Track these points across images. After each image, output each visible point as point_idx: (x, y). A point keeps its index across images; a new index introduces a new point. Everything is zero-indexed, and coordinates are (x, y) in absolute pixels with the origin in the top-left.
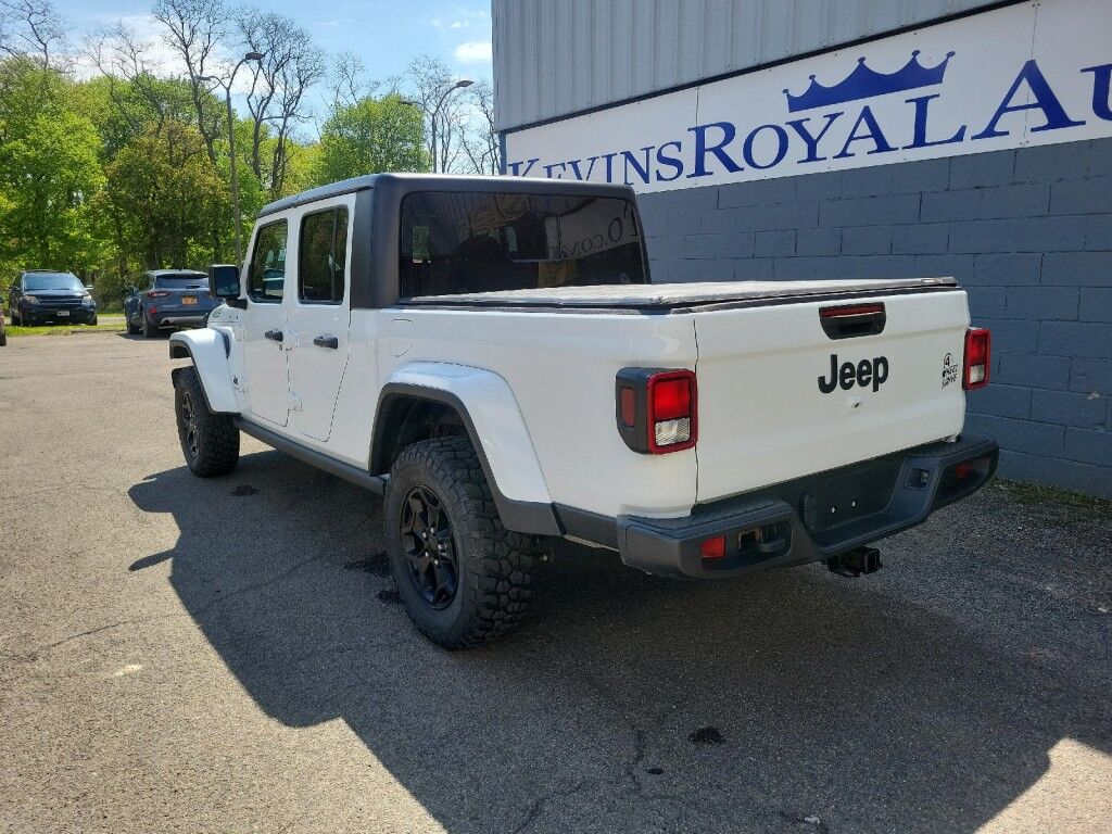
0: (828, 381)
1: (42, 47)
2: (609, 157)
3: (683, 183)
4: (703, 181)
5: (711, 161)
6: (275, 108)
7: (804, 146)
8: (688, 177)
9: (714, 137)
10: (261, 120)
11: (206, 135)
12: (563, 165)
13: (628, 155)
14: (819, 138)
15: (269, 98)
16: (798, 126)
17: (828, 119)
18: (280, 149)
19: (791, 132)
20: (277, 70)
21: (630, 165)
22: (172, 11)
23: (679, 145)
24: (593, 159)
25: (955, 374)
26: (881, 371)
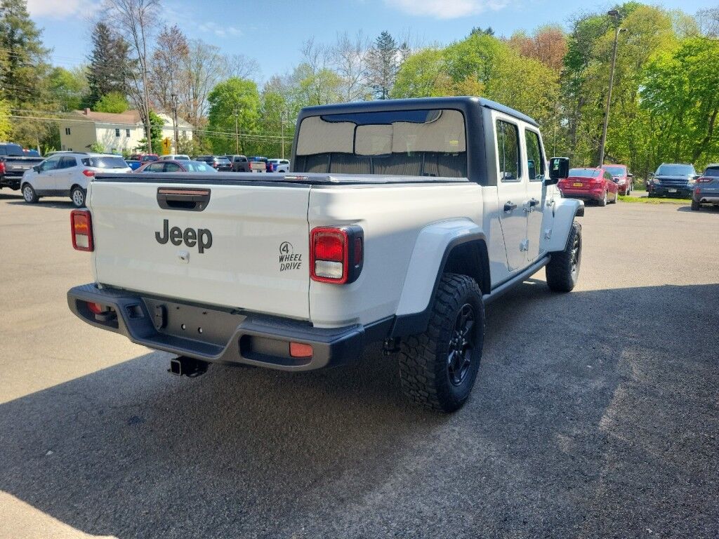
25: (299, 262)
26: (205, 239)
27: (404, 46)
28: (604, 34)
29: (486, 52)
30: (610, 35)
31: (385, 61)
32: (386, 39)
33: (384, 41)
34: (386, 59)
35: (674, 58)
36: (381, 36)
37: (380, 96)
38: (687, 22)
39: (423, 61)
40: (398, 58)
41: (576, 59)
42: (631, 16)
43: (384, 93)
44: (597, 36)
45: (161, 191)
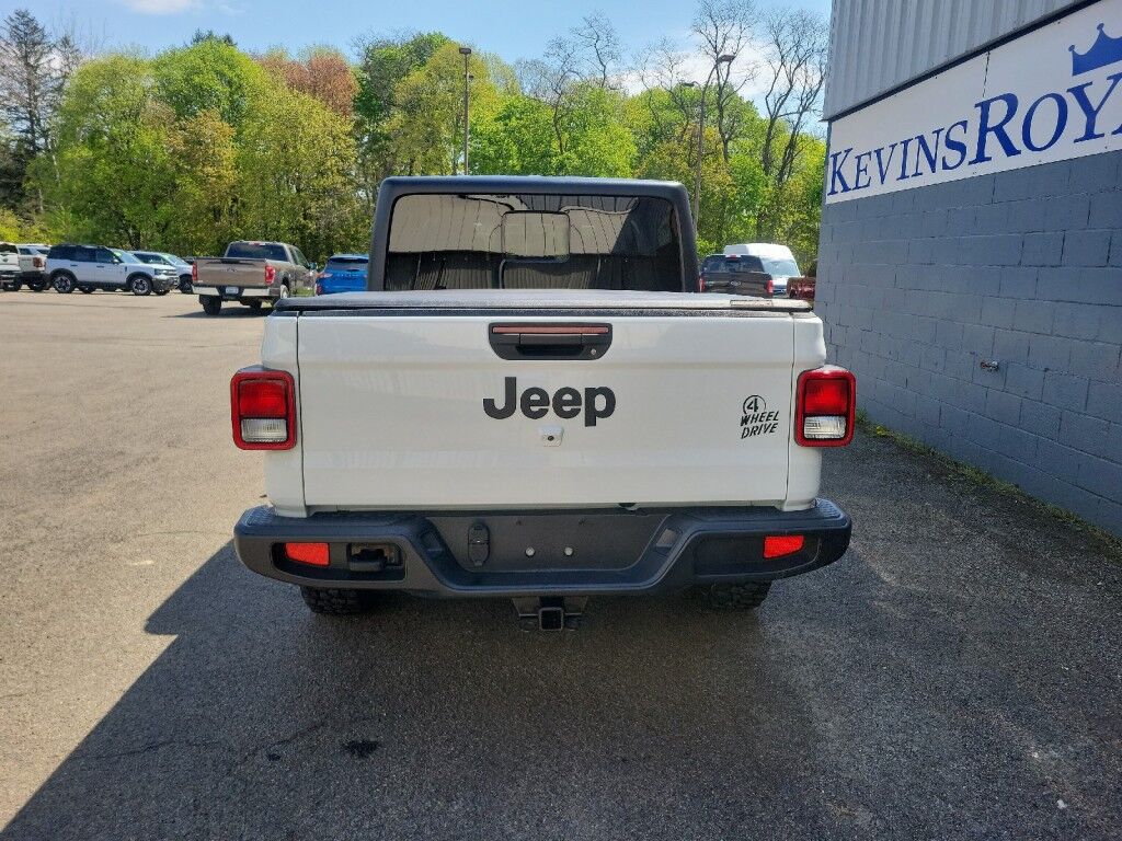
0: (500, 404)
1: (601, 68)
2: (906, 143)
3: (966, 172)
4: (983, 169)
5: (993, 144)
6: (792, 105)
7: (1084, 119)
8: (970, 163)
9: (998, 112)
10: (776, 118)
11: (723, 136)
12: (869, 154)
13: (921, 139)
14: (1099, 108)
15: (787, 95)
16: (1079, 92)
17: (1112, 81)
18: (792, 145)
19: (1071, 101)
20: (799, 66)
21: (922, 152)
22: (710, 23)
23: (964, 124)
24: (893, 146)
25: (773, 422)
26: (600, 403)
27: (66, 42)
28: (406, 74)
29: (230, 74)
30: (417, 77)
31: (27, 64)
32: (26, 24)
33: (21, 27)
34: (32, 61)
35: (496, 120)
36: (14, 16)
37: (24, 127)
38: (507, 75)
39: (112, 75)
40: (54, 62)
41: (370, 103)
42: (437, 54)
43: (32, 123)
44: (398, 77)
45: (496, 330)
